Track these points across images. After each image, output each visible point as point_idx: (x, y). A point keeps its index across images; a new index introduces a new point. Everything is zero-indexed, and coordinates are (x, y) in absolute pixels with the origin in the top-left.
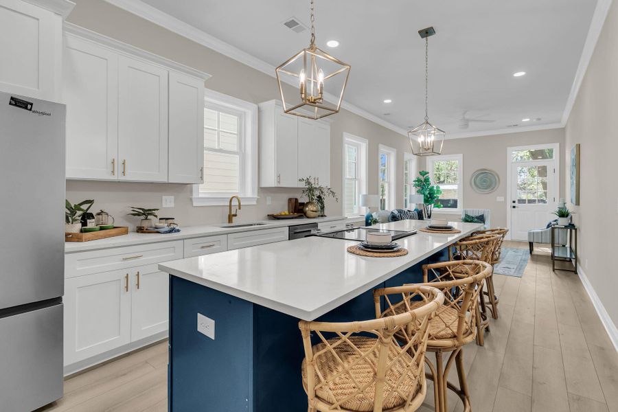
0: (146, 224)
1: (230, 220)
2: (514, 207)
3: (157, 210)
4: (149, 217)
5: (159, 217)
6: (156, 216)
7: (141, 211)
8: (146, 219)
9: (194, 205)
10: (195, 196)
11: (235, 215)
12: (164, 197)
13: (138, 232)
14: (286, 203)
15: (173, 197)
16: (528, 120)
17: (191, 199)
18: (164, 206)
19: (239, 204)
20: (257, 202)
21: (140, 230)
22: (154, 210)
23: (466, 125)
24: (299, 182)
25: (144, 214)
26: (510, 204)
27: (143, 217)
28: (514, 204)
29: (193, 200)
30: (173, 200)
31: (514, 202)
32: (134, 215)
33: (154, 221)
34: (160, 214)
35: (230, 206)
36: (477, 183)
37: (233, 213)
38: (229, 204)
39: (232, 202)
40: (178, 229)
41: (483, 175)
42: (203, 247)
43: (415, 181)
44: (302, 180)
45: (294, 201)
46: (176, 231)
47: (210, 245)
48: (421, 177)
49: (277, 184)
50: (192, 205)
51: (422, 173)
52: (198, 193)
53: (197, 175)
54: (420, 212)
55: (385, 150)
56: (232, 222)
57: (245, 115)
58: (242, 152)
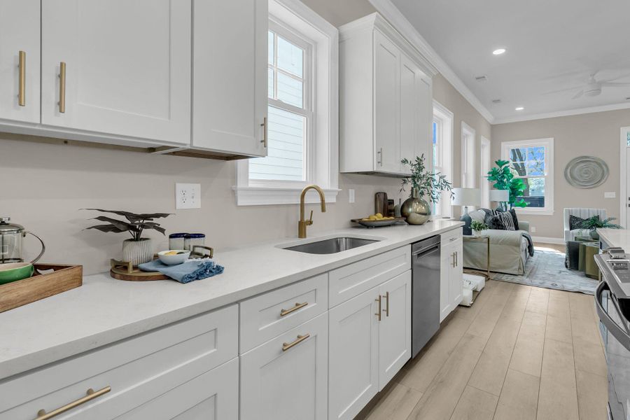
0: (134, 253)
1: (302, 233)
3: (165, 215)
4: (145, 233)
5: (168, 233)
6: (162, 230)
7: (123, 218)
8: (137, 239)
9: (239, 204)
10: (240, 185)
11: (311, 223)
12: (180, 187)
13: (113, 275)
14: (373, 199)
15: (199, 186)
17: (234, 192)
18: (180, 205)
19: (323, 200)
20: (337, 197)
21: (120, 270)
22: (157, 216)
23: (599, 91)
24: (402, 165)
25: (131, 227)
26: (625, 202)
27: (128, 234)
29: (239, 193)
30: (198, 193)
31: (629, 198)
32: (104, 229)
33: (156, 243)
34: (170, 226)
35: (302, 205)
36: (576, 174)
37: (307, 218)
38: (300, 203)
39: (305, 197)
40: (217, 266)
41: (583, 165)
42: (283, 314)
43: (489, 173)
44: (405, 161)
45: (382, 196)
46: (213, 271)
47: (297, 305)
48: (497, 167)
49: (377, 166)
50: (236, 203)
51: (500, 163)
52: (247, 180)
53: (254, 136)
54: (513, 212)
55: (465, 130)
56: (305, 237)
57: (316, 43)
58: (311, 110)
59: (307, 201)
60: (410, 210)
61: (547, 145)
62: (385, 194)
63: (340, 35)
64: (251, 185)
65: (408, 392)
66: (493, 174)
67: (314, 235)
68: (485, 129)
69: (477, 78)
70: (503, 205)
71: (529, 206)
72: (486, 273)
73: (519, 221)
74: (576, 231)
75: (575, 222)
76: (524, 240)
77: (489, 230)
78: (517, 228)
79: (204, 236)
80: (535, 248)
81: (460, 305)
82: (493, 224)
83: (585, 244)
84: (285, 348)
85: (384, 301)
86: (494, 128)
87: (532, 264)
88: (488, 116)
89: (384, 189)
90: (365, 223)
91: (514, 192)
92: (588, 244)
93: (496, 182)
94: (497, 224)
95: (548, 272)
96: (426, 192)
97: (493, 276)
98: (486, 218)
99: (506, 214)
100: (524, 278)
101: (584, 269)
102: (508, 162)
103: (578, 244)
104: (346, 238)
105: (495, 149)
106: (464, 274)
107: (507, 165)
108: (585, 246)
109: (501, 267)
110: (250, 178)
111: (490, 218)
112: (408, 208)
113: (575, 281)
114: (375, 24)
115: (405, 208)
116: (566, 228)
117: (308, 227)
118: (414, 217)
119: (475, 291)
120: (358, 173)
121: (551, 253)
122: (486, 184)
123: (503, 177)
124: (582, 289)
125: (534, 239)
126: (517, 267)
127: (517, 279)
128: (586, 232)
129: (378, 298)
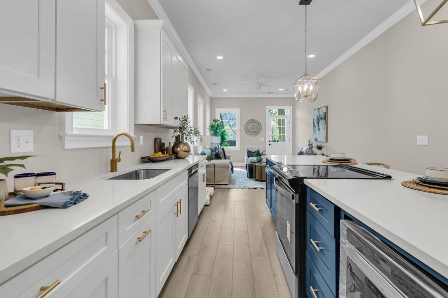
1: (113, 168)
2: (270, 145)
9: (66, 148)
11: (119, 160)
12: (14, 133)
14: (153, 143)
15: (32, 132)
16: (282, 90)
17: (61, 138)
18: (15, 149)
19: (132, 144)
23: (260, 87)
24: (175, 120)
26: (267, 143)
28: (270, 143)
29: (66, 138)
30: (31, 139)
31: (270, 141)
35: (114, 147)
36: (249, 129)
37: (117, 157)
38: (111, 146)
39: (116, 141)
40: (83, 194)
41: (252, 123)
42: (138, 217)
43: (210, 126)
44: (176, 118)
45: (159, 140)
46: (82, 197)
47: (143, 212)
48: (214, 123)
49: (163, 121)
50: (63, 146)
51: (215, 121)
52: (72, 128)
53: (96, 96)
54: (223, 149)
55: (199, 100)
56: (116, 171)
57: (116, 26)
58: (112, 76)
59: (117, 144)
60: (179, 149)
61: (236, 112)
62: (160, 139)
63: (135, 26)
64: (75, 132)
65: (189, 258)
66: (212, 127)
67: (122, 169)
68: (208, 100)
69: (207, 70)
70: (217, 145)
71: (229, 146)
72: (213, 186)
73: (226, 154)
74: (251, 158)
75: (250, 154)
76: (230, 165)
77: (215, 160)
78: (225, 159)
79: (55, 174)
80: (234, 169)
81: (205, 205)
82: (216, 157)
83: (255, 164)
84: (140, 239)
85: (179, 204)
86: (211, 99)
87: (233, 178)
88: (209, 92)
89: (159, 135)
90: (152, 159)
91: (223, 139)
92: (256, 164)
93: (213, 132)
94: (218, 157)
95: (241, 181)
96: (188, 138)
97: (217, 187)
98: (212, 153)
99: (221, 150)
100: (231, 185)
101: (255, 177)
102: (219, 121)
103: (253, 165)
104: (143, 170)
105: (212, 113)
106: (207, 188)
107: (218, 122)
108: (255, 165)
109: (220, 181)
110: (74, 127)
111: (214, 153)
112: (177, 148)
113: (252, 183)
114: (162, 27)
115: (175, 149)
116: (246, 157)
117: (118, 163)
118: (181, 154)
119: (210, 196)
120: (145, 125)
121: (240, 172)
122: (208, 133)
123: (217, 129)
124: (256, 186)
125: (234, 164)
126: (228, 180)
127: (228, 186)
128: (255, 159)
129: (176, 204)
